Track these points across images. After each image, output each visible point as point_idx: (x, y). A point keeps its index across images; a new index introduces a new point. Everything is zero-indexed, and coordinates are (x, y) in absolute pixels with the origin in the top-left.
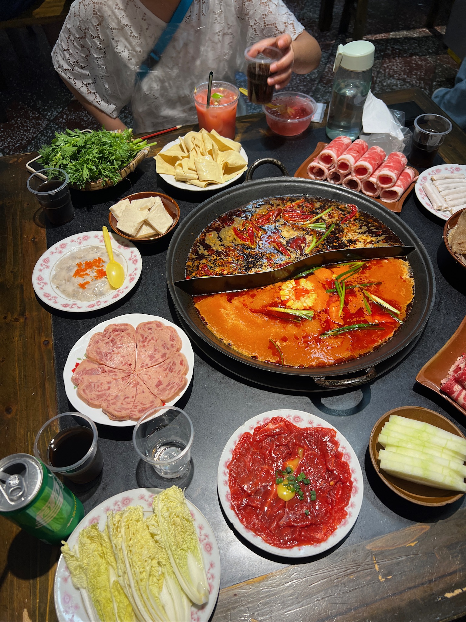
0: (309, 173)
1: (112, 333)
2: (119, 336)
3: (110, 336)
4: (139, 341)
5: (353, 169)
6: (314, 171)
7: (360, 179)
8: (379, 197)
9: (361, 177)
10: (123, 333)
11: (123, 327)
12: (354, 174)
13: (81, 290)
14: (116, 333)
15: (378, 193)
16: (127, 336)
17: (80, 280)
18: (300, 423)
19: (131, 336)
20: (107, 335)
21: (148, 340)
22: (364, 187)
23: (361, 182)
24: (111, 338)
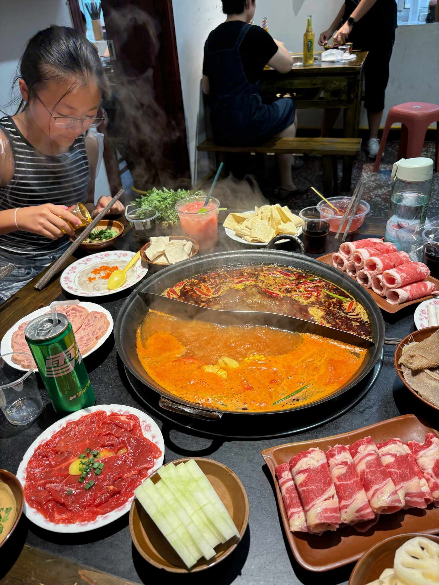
0: (333, 261)
1: (71, 310)
2: (75, 315)
3: (68, 311)
4: (85, 324)
5: (365, 263)
6: (338, 261)
7: (371, 274)
8: (385, 297)
9: (371, 272)
10: (78, 314)
11: (80, 309)
12: (366, 268)
13: (88, 282)
14: (74, 311)
15: (384, 292)
16: (79, 317)
17: (92, 276)
18: (146, 432)
19: (82, 318)
20: (66, 310)
21: (89, 325)
22: (374, 284)
23: (372, 277)
24: (68, 314)
